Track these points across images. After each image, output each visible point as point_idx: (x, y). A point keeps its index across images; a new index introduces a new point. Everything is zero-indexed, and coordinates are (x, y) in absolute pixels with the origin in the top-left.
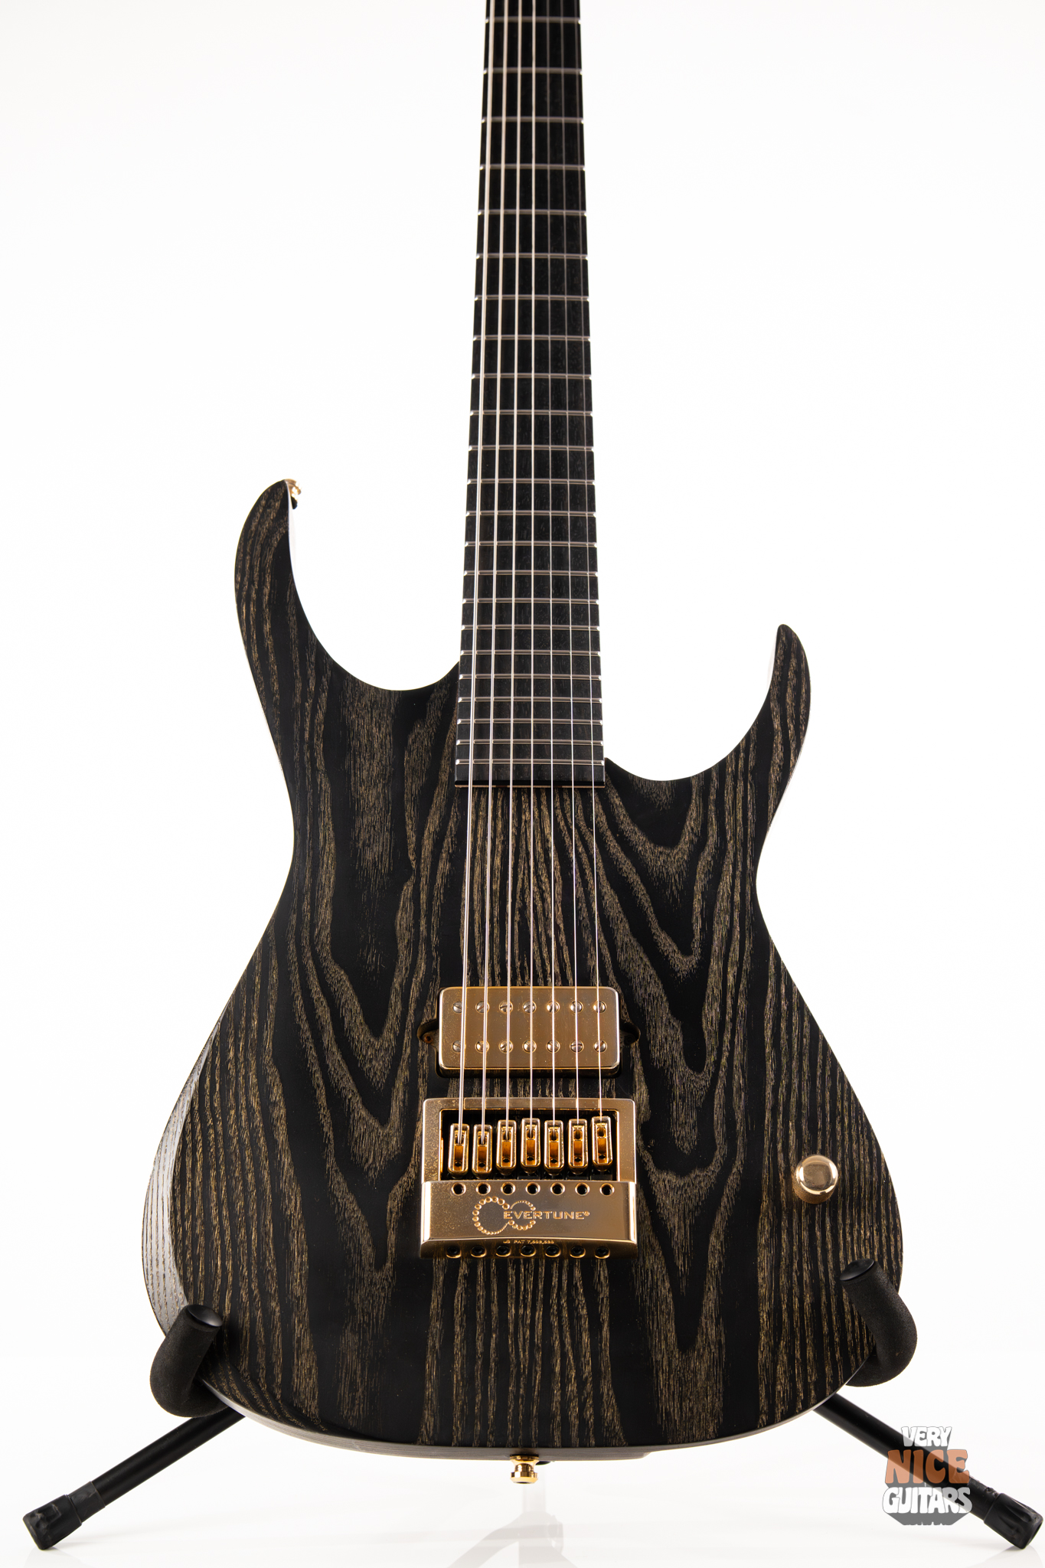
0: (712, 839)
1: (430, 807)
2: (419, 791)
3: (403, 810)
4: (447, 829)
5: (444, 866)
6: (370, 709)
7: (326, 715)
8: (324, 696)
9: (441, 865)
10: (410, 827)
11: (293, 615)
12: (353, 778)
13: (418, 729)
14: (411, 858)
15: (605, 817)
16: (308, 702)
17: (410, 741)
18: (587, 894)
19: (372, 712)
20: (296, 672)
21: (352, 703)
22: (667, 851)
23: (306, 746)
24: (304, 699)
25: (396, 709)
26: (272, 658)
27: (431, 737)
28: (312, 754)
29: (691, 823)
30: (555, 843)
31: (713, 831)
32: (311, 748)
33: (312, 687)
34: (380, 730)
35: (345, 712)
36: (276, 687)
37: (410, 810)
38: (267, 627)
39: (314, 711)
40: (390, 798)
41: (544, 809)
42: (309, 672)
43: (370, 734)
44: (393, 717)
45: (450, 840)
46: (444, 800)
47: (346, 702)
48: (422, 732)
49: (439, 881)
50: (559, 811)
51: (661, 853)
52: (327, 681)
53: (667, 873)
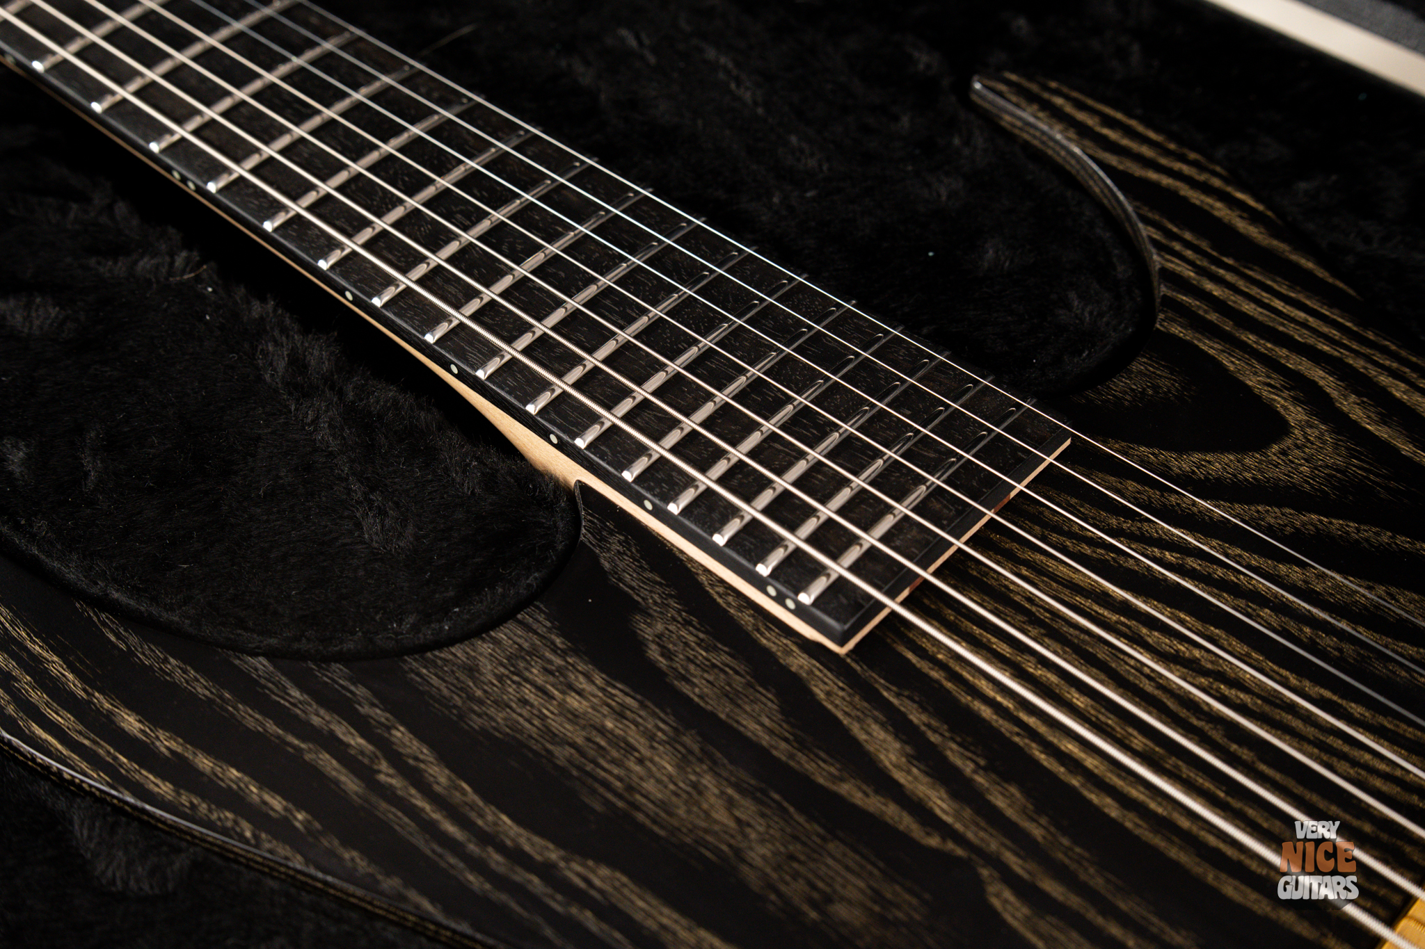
0: (1318, 375)
1: (845, 732)
2: (788, 722)
3: (806, 781)
4: (923, 734)
5: (1004, 799)
6: (516, 678)
7: (444, 758)
8: (400, 734)
9: (1000, 802)
10: (860, 795)
11: (166, 661)
12: (640, 817)
13: (647, 632)
14: (934, 841)
15: (1129, 482)
16: (379, 772)
17: (663, 662)
18: (1282, 608)
19: (527, 680)
20: (290, 744)
21: (471, 698)
22: (1288, 442)
23: (472, 847)
24: (364, 773)
25: (563, 634)
26: (205, 763)
27: (687, 623)
28: (501, 848)
29: (1255, 379)
30: (1121, 588)
31: (1296, 363)
32: (488, 839)
33: (356, 741)
34: (580, 693)
35: (476, 722)
36: (277, 803)
37: (821, 771)
38: (131, 722)
39: (415, 777)
40: (753, 782)
41: (1029, 555)
42: (316, 721)
43: (573, 717)
44: (576, 652)
45: (954, 746)
46: (850, 695)
47: (455, 706)
48: (660, 627)
49: (1037, 832)
50: (1054, 537)
51: (1284, 453)
52: (373, 705)
53: (1337, 470)
